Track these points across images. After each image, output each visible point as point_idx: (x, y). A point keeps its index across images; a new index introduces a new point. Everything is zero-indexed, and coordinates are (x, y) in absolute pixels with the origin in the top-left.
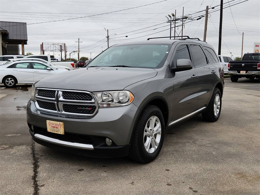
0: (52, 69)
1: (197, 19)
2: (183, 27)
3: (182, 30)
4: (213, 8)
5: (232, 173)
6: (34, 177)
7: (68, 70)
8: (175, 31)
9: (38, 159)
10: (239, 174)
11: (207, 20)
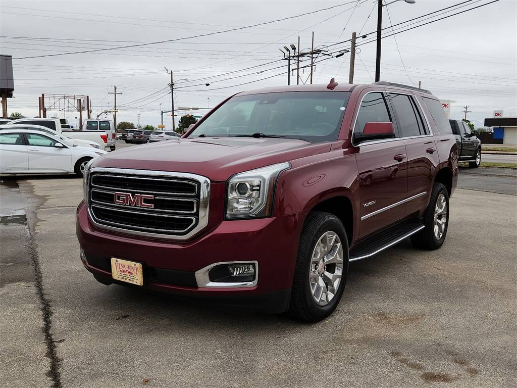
0: (64, 147)
1: (337, 57)
2: (312, 69)
3: (312, 73)
4: (364, 37)
5: (369, 314)
6: (46, 329)
7: (96, 147)
8: (298, 75)
9: (50, 302)
10: (380, 315)
11: (354, 58)
